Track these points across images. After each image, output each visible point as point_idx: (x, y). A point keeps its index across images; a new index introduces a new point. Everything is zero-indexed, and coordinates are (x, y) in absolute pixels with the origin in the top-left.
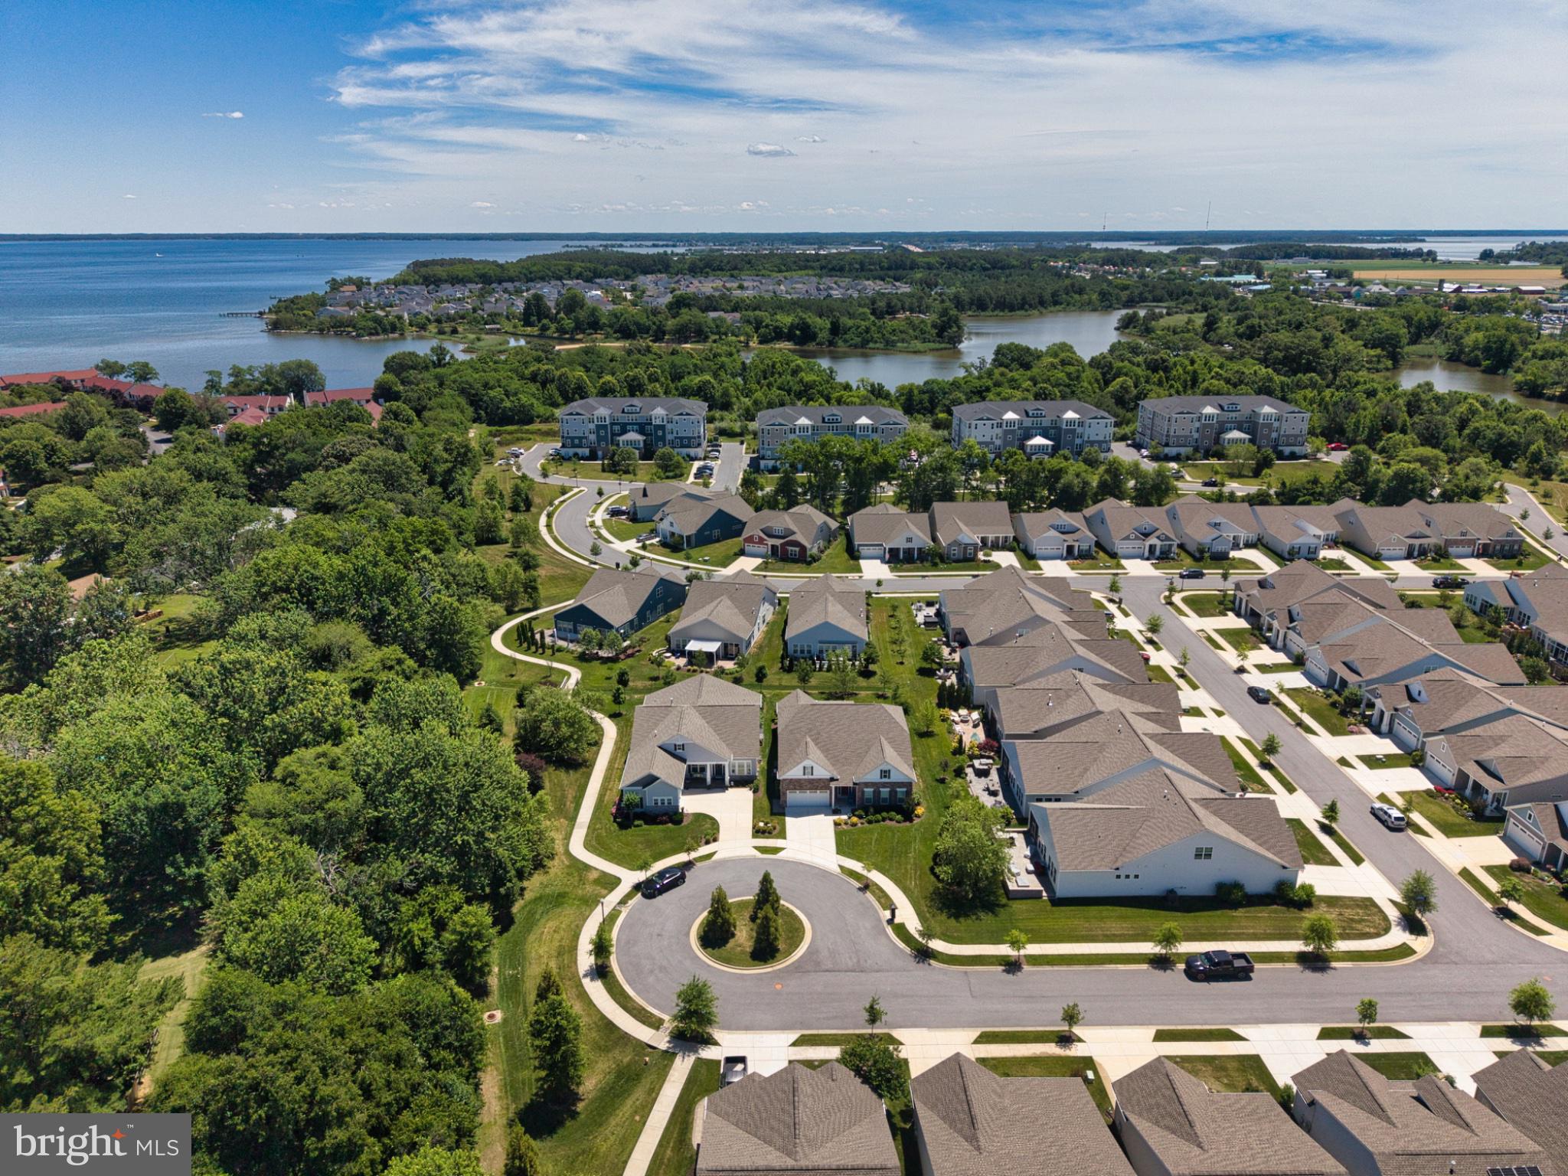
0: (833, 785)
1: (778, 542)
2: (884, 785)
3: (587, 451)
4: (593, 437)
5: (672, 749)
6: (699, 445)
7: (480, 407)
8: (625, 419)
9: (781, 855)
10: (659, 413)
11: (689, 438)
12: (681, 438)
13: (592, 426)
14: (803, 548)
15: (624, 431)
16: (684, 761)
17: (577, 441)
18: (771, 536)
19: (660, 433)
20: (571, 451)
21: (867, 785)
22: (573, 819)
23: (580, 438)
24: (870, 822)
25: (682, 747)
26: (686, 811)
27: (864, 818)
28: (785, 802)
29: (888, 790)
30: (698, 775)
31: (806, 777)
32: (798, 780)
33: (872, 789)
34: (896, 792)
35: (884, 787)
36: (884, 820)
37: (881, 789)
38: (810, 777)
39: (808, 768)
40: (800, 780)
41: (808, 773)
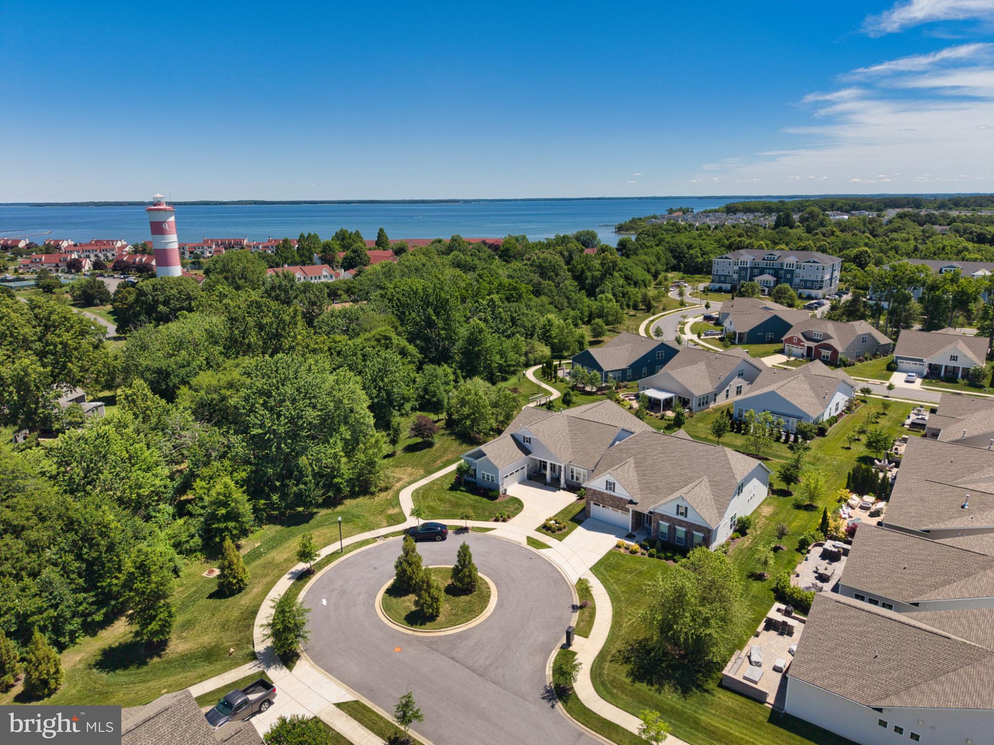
0: (631, 507)
1: (812, 344)
2: (681, 523)
3: (729, 286)
4: (736, 276)
5: (521, 440)
6: (821, 288)
7: (682, 261)
8: (763, 264)
9: (543, 552)
10: (791, 260)
11: (813, 282)
12: (806, 281)
13: (736, 268)
14: (835, 352)
15: (762, 272)
16: (527, 452)
17: (722, 279)
18: (808, 339)
19: (789, 276)
20: (717, 285)
21: (663, 517)
22: (429, 473)
23: (725, 276)
24: (651, 555)
25: (529, 440)
26: (508, 493)
27: (647, 550)
28: (589, 512)
29: (684, 529)
30: (540, 470)
31: (608, 492)
32: (601, 493)
33: (668, 524)
34: (693, 534)
35: (680, 525)
36: (667, 559)
37: (677, 527)
38: (612, 493)
39: (610, 483)
40: (603, 493)
41: (610, 489)
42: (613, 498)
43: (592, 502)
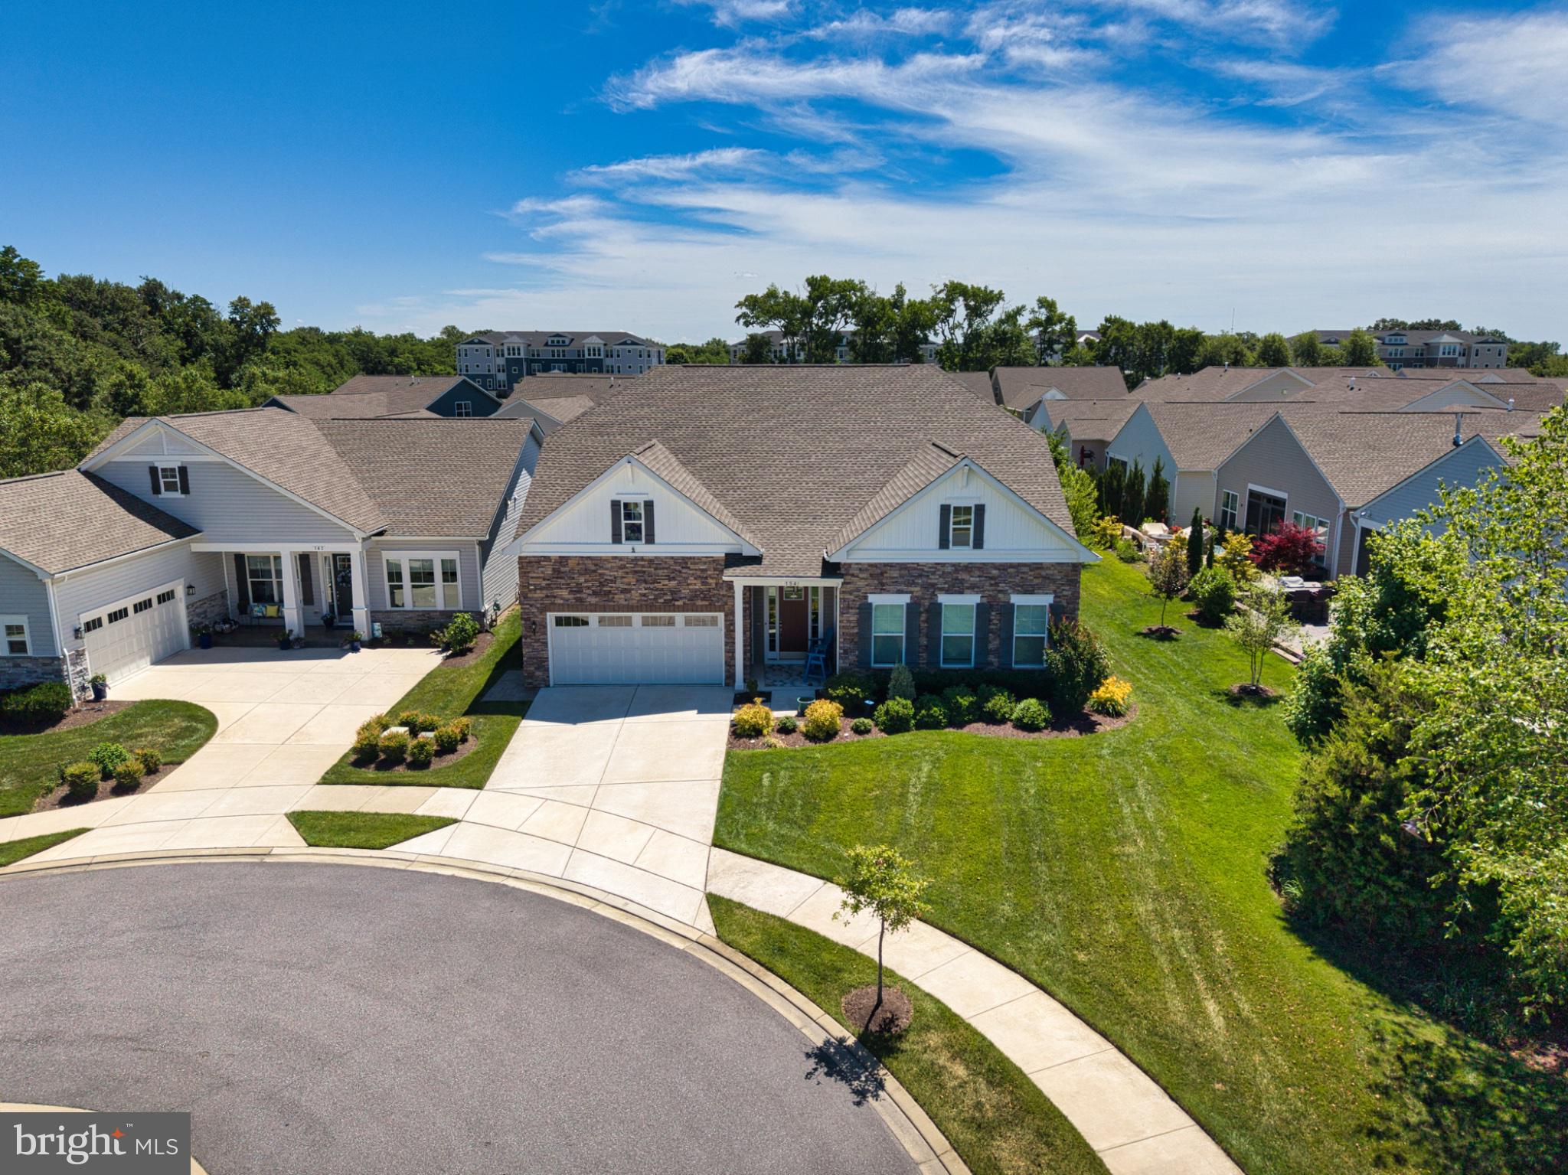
0: (740, 580)
2: (957, 578)
4: (502, 377)
5: (141, 486)
8: (546, 354)
10: (594, 341)
13: (501, 361)
16: (180, 528)
21: (882, 576)
24: (893, 727)
25: (182, 478)
26: (114, 693)
27: (869, 713)
28: (542, 663)
29: (973, 599)
30: (243, 607)
31: (625, 549)
32: (592, 566)
33: (904, 599)
34: (1009, 608)
35: (956, 587)
36: (957, 720)
37: (943, 599)
38: (642, 549)
39: (629, 511)
40: (598, 561)
41: (634, 533)
42: (645, 570)
43: (551, 617)
